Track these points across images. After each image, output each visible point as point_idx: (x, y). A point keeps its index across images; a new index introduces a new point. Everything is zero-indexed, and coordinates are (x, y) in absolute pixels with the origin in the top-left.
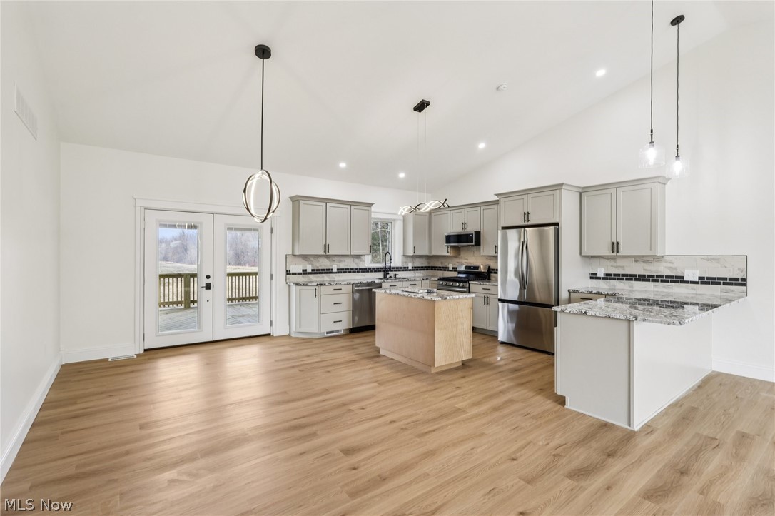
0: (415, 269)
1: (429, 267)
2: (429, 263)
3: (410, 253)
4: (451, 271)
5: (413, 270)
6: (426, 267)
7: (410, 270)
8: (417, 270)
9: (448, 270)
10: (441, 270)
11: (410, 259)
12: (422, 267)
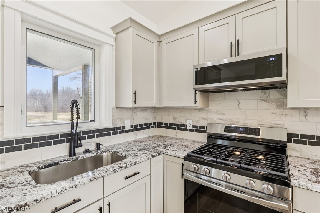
0: (136, 128)
1: (155, 123)
2: (155, 118)
3: (128, 103)
4: (190, 130)
5: (133, 131)
6: (150, 124)
7: (128, 131)
8: (138, 130)
9: (186, 130)
10: (173, 128)
11: (128, 114)
12: (146, 124)
